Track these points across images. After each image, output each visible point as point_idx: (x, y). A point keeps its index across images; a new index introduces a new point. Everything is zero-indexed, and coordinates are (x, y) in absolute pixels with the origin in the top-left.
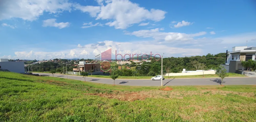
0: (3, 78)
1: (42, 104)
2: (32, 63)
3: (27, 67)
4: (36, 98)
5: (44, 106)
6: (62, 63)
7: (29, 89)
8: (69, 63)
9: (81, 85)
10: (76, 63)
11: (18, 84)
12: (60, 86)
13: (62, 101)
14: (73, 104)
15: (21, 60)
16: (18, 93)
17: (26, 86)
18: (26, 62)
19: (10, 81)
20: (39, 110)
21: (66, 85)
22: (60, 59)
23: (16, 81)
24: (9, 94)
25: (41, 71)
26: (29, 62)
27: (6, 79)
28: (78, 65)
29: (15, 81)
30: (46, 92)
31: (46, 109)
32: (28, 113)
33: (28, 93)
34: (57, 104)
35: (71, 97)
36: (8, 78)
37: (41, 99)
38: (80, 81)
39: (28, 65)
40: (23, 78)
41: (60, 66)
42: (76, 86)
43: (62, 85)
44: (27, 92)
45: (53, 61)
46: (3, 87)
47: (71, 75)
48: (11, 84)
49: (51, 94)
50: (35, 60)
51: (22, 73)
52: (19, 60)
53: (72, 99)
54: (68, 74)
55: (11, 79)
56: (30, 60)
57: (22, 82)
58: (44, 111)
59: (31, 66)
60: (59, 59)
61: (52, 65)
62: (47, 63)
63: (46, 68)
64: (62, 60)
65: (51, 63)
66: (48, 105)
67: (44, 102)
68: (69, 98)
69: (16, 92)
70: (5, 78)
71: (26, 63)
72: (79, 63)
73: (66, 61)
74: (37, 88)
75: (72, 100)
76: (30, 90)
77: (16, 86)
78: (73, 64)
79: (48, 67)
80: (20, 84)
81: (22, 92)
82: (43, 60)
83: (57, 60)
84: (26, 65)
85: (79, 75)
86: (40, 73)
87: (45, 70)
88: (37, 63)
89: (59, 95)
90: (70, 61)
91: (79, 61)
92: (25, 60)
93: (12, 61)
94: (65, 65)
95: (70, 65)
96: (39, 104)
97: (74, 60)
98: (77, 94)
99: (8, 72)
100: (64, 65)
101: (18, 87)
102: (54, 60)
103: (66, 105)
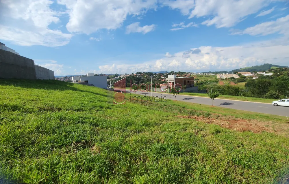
0: (90, 92)
1: (127, 125)
2: (114, 77)
3: (110, 82)
4: (120, 117)
5: (129, 128)
6: (146, 77)
7: (112, 106)
8: (154, 77)
9: (170, 105)
10: (163, 78)
11: (102, 99)
12: (145, 105)
13: (149, 124)
14: (163, 129)
15: (104, 75)
16: (103, 109)
17: (109, 102)
18: (108, 76)
19: (96, 96)
20: (123, 131)
21: (152, 105)
22: (144, 72)
23: (101, 96)
24: (96, 109)
25: (122, 87)
26: (111, 77)
27: (93, 94)
28: (167, 79)
29: (99, 96)
30: (130, 111)
31: (131, 131)
32: (114, 132)
33: (112, 110)
34: (144, 127)
35: (160, 120)
36: (94, 93)
37: (125, 119)
38: (170, 100)
39: (110, 79)
40: (106, 94)
41: (143, 81)
42: (165, 107)
43: (147, 105)
44: (110, 109)
45: (135, 75)
46: (91, 102)
47: (158, 92)
48: (97, 99)
49: (136, 115)
50: (117, 74)
51: (104, 88)
52: (102, 74)
53: (161, 122)
54: (154, 91)
55: (97, 94)
56: (112, 75)
57: (105, 97)
58: (130, 134)
59: (112, 81)
60: (142, 72)
61: (135, 80)
62: (128, 77)
63: (128, 84)
64: (146, 73)
65: (133, 77)
66: (133, 127)
67: (129, 123)
68: (156, 121)
69: (101, 107)
70: (92, 92)
71: (108, 78)
72: (167, 77)
73: (150, 74)
74: (120, 106)
75: (160, 124)
76: (114, 107)
77: (101, 101)
78: (160, 78)
79: (130, 83)
80: (104, 100)
81: (106, 108)
82: (126, 74)
83: (140, 73)
84: (108, 80)
85: (167, 92)
86: (122, 89)
87: (127, 86)
88: (119, 77)
89: (145, 117)
90: (155, 75)
91: (168, 74)
92: (108, 75)
93: (97, 75)
94: (150, 80)
95: (156, 80)
96: (124, 124)
97: (160, 74)
98: (167, 117)
99: (94, 87)
100: (148, 79)
101: (102, 103)
102: (137, 73)
103: (155, 129)
